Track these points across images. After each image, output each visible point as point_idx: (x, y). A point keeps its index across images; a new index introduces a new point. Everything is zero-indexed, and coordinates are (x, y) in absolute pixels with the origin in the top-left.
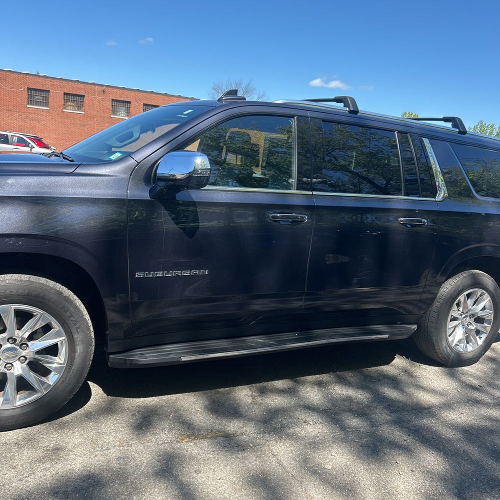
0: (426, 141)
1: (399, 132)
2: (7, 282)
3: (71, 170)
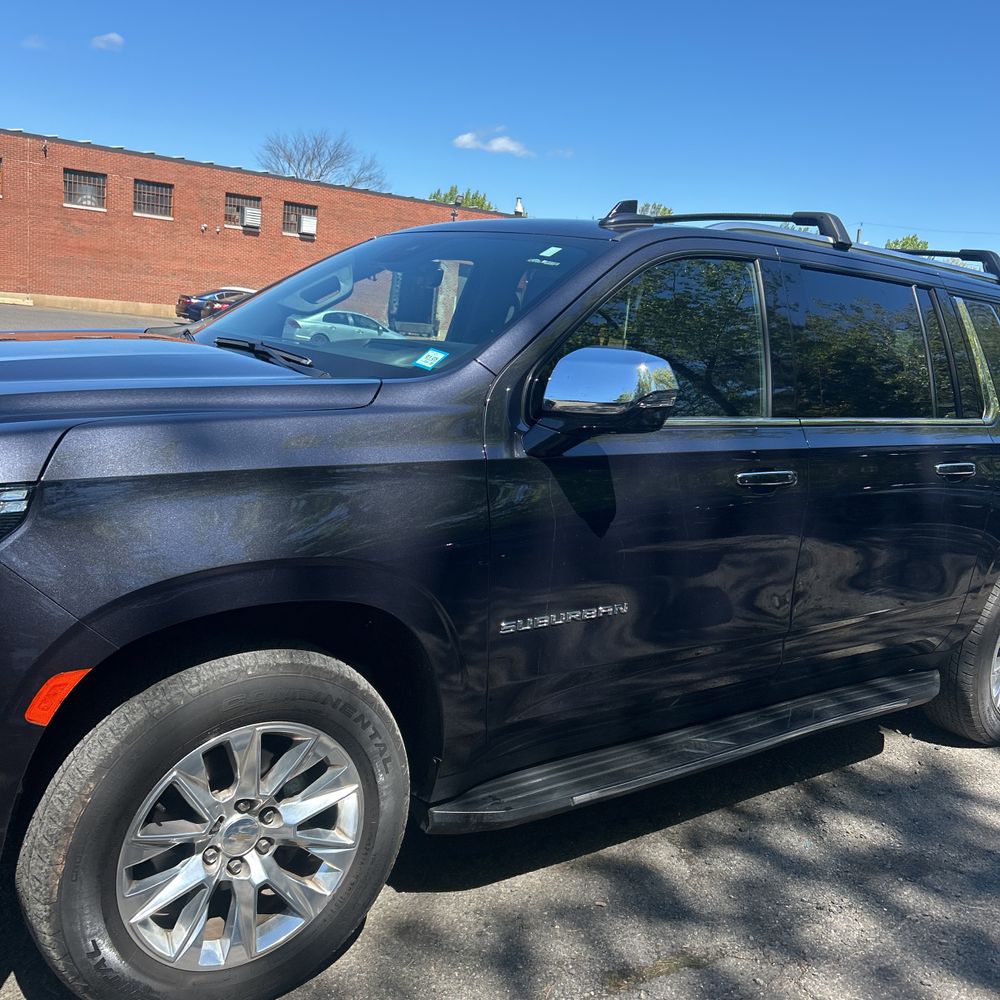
0: (960, 302)
1: (919, 286)
2: (250, 673)
3: (365, 399)
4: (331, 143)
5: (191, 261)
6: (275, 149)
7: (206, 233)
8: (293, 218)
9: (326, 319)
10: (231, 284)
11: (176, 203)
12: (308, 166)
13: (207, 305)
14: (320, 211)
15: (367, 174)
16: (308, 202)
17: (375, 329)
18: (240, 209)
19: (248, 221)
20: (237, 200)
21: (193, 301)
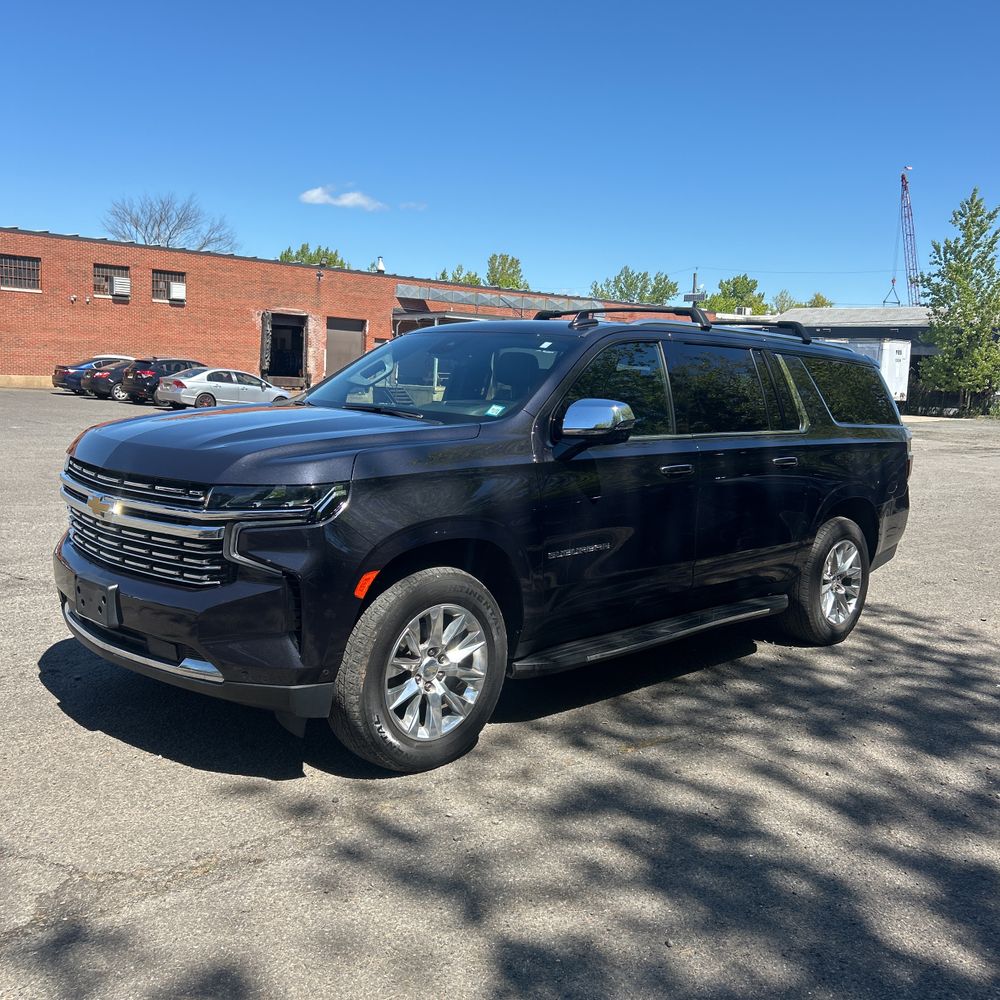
0: (779, 356)
1: (754, 349)
4: (178, 206)
5: (61, 331)
6: (122, 214)
7: (75, 304)
8: (162, 285)
9: (211, 378)
10: (103, 352)
11: (43, 275)
12: (156, 229)
13: (87, 374)
14: (188, 277)
15: (217, 235)
16: (175, 269)
17: (257, 385)
18: (109, 279)
19: (118, 290)
20: (105, 271)
21: (70, 371)
